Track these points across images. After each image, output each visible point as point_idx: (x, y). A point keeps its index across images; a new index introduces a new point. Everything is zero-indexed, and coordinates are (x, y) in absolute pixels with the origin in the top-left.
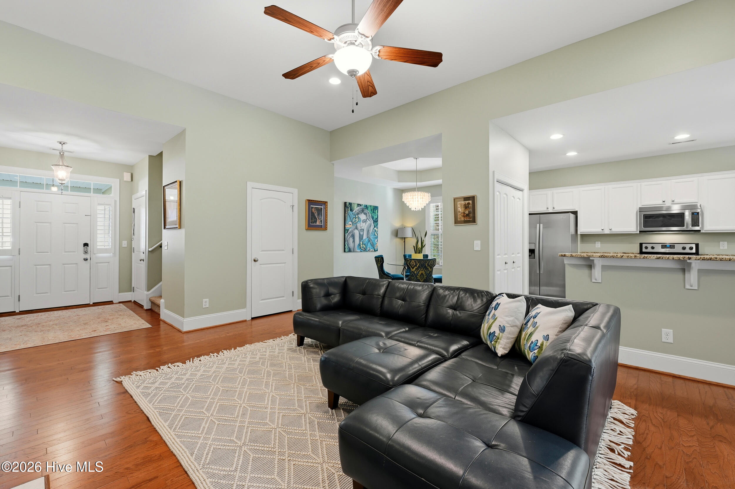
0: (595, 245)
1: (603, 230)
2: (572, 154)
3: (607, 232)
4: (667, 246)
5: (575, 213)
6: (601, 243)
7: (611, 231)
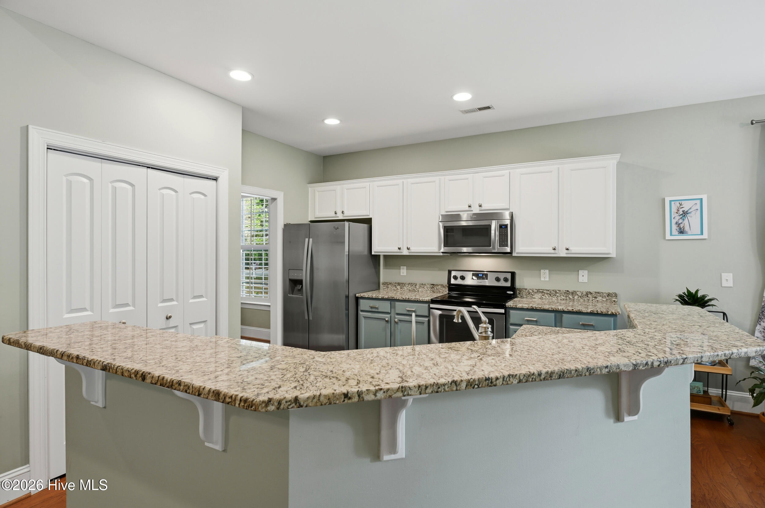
0: (400, 271)
1: (399, 249)
2: (332, 122)
3: (405, 252)
4: (480, 275)
5: (368, 221)
6: (406, 269)
7: (410, 251)
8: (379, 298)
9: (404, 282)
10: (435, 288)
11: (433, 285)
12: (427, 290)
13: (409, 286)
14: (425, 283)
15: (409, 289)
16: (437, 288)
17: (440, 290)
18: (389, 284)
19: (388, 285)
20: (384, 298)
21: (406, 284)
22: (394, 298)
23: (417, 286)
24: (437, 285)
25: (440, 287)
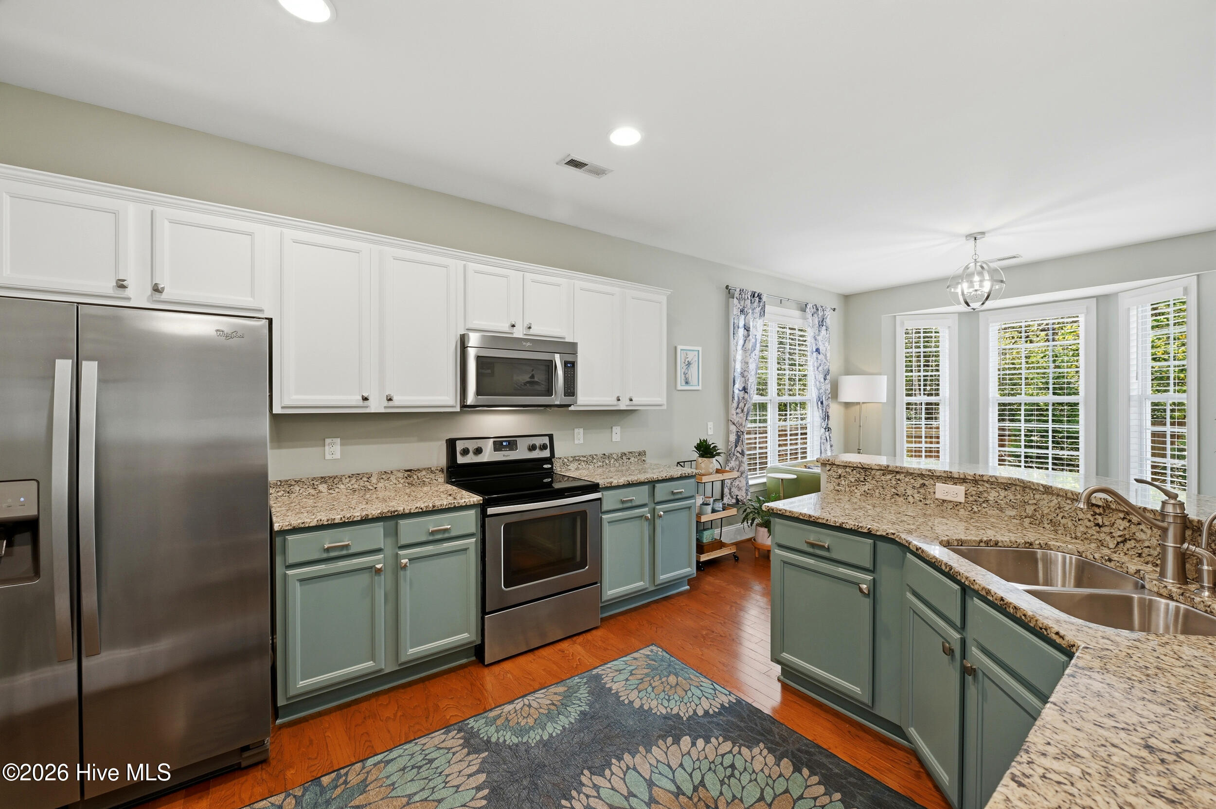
0: (325, 450)
1: (364, 399)
3: (376, 406)
4: (503, 444)
6: (340, 445)
8: (355, 519)
9: (339, 474)
10: (415, 477)
11: (410, 471)
12: (397, 483)
13: (353, 481)
14: (391, 470)
15: (351, 487)
16: (418, 477)
17: (424, 479)
18: (293, 483)
19: (291, 485)
20: (370, 517)
21: (344, 478)
22: (396, 513)
23: (371, 479)
24: (419, 470)
25: (424, 473)
